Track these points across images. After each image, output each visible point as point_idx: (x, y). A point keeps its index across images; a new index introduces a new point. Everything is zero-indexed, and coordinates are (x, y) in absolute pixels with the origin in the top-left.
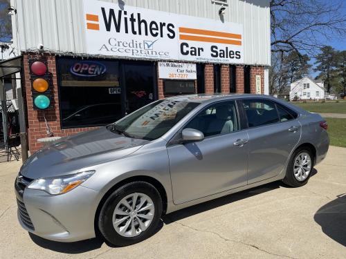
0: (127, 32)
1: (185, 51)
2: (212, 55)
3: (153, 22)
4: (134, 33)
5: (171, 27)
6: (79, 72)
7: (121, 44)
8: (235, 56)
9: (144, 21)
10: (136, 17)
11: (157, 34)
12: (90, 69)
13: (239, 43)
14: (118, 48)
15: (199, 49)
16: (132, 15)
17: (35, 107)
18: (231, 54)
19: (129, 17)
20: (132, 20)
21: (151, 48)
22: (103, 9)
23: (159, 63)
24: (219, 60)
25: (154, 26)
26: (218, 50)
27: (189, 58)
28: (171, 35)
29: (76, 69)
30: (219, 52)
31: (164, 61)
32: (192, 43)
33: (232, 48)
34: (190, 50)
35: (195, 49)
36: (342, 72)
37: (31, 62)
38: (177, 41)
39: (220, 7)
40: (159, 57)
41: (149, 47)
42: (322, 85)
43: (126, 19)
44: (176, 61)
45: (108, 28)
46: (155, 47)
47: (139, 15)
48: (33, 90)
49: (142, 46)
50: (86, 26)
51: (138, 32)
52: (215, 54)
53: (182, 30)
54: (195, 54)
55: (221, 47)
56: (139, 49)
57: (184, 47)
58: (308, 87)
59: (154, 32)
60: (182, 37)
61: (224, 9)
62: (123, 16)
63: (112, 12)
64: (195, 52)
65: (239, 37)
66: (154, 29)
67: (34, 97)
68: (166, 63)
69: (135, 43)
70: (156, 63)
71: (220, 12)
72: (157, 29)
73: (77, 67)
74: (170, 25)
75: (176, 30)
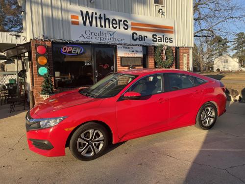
0: (97, 26)
1: (135, 38)
2: (153, 41)
3: (114, 20)
4: (102, 27)
6: (66, 52)
7: (93, 34)
8: (169, 41)
9: (108, 19)
11: (116, 27)
12: (73, 50)
13: (172, 32)
14: (91, 36)
15: (144, 37)
18: (166, 40)
19: (98, 16)
20: (100, 18)
21: (112, 36)
22: (82, 12)
23: (118, 46)
24: (158, 44)
25: (114, 22)
26: (157, 37)
27: (137, 42)
28: (126, 27)
30: (158, 39)
32: (139, 33)
37: (37, 46)
38: (130, 31)
39: (159, 8)
42: (237, 60)
44: (129, 45)
45: (85, 24)
46: (115, 36)
47: (105, 15)
48: (37, 63)
49: (107, 35)
50: (71, 23)
51: (104, 26)
52: (155, 40)
55: (160, 35)
56: (104, 37)
58: (227, 62)
59: (115, 26)
60: (133, 29)
62: (94, 16)
63: (87, 13)
64: (142, 38)
65: (172, 28)
66: (115, 24)
67: (38, 68)
68: (122, 46)
69: (102, 33)
70: (116, 46)
71: (159, 12)
72: (117, 24)
73: (65, 49)
74: (125, 21)
75: (129, 24)
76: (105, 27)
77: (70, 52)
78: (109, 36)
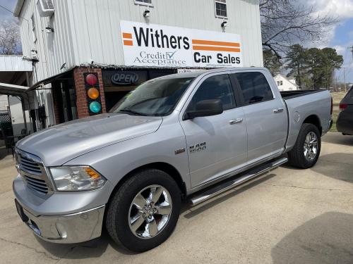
0: (153, 46)
1: (197, 59)
2: (218, 62)
3: (172, 37)
4: (159, 46)
5: (186, 40)
6: (118, 81)
9: (166, 36)
10: (159, 33)
11: (176, 46)
12: (126, 78)
13: (238, 50)
15: (208, 57)
16: (157, 32)
17: (90, 112)
19: (154, 33)
20: (157, 36)
21: (172, 58)
22: (135, 28)
23: (179, 70)
25: (173, 40)
26: (222, 57)
27: (201, 64)
28: (187, 46)
29: (116, 79)
30: (223, 59)
31: (183, 68)
32: (202, 53)
33: (234, 54)
34: (201, 58)
36: (311, 68)
37: (85, 75)
38: (191, 51)
39: (222, 21)
40: (178, 65)
41: (170, 57)
42: (293, 81)
43: (152, 35)
44: (191, 68)
45: (139, 44)
46: (175, 58)
47: (161, 31)
48: (88, 97)
49: (165, 57)
52: (220, 60)
53: (194, 42)
54: (205, 62)
55: (225, 54)
57: (197, 55)
58: (281, 84)
59: (174, 44)
60: (195, 48)
61: (226, 22)
62: (150, 33)
63: (141, 29)
65: (238, 45)
66: (174, 42)
67: (89, 104)
68: (183, 70)
70: (176, 70)
71: (222, 25)
72: (176, 42)
73: (116, 77)
74: (185, 38)
75: (190, 42)
76: (163, 47)
77: (123, 81)
78: (168, 58)
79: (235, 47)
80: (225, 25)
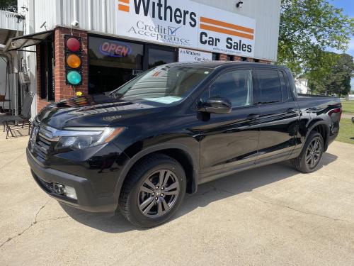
0: (154, 16)
2: (227, 47)
4: (160, 18)
5: (193, 16)
6: (107, 52)
7: (148, 28)
8: (247, 49)
9: (170, 7)
10: (162, 2)
11: (180, 21)
12: (117, 50)
13: (251, 37)
14: (145, 31)
15: (216, 40)
17: (67, 82)
18: (243, 47)
19: (156, 1)
21: (174, 34)
23: (180, 50)
24: (233, 52)
25: (178, 13)
27: (207, 47)
28: (193, 23)
29: (105, 48)
30: (233, 44)
31: (185, 48)
34: (208, 39)
35: (213, 39)
37: (66, 38)
38: (198, 30)
40: (179, 44)
41: (172, 33)
42: (306, 83)
43: (154, 4)
44: (194, 49)
45: (137, 12)
46: (177, 34)
47: (165, 1)
48: (66, 65)
50: (117, 7)
51: (163, 18)
52: (229, 45)
53: (203, 19)
54: (212, 44)
56: (163, 35)
59: (178, 19)
60: (202, 27)
61: (242, 3)
62: (151, 1)
64: (213, 42)
65: (251, 31)
67: (67, 73)
68: (185, 50)
69: (160, 28)
70: (177, 49)
71: (238, 5)
72: (181, 16)
73: (106, 46)
74: (192, 13)
75: (197, 19)
76: (165, 19)
77: (113, 51)
78: (170, 33)
79: (248, 32)
80: (240, 5)
